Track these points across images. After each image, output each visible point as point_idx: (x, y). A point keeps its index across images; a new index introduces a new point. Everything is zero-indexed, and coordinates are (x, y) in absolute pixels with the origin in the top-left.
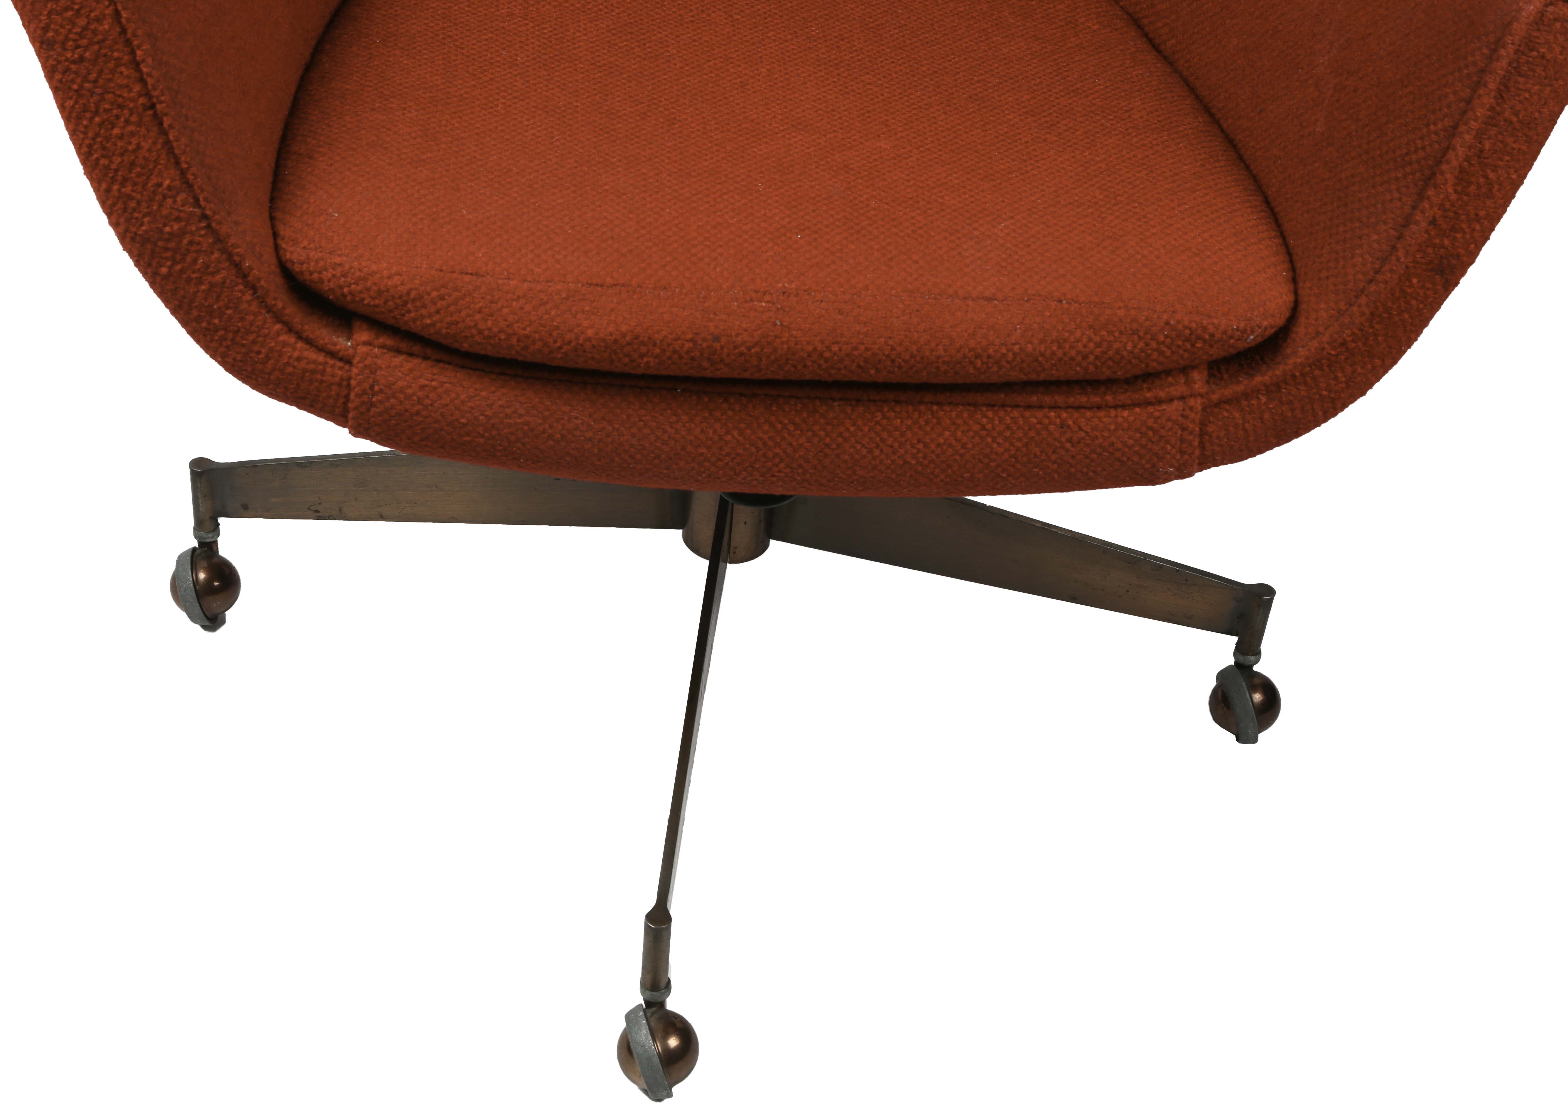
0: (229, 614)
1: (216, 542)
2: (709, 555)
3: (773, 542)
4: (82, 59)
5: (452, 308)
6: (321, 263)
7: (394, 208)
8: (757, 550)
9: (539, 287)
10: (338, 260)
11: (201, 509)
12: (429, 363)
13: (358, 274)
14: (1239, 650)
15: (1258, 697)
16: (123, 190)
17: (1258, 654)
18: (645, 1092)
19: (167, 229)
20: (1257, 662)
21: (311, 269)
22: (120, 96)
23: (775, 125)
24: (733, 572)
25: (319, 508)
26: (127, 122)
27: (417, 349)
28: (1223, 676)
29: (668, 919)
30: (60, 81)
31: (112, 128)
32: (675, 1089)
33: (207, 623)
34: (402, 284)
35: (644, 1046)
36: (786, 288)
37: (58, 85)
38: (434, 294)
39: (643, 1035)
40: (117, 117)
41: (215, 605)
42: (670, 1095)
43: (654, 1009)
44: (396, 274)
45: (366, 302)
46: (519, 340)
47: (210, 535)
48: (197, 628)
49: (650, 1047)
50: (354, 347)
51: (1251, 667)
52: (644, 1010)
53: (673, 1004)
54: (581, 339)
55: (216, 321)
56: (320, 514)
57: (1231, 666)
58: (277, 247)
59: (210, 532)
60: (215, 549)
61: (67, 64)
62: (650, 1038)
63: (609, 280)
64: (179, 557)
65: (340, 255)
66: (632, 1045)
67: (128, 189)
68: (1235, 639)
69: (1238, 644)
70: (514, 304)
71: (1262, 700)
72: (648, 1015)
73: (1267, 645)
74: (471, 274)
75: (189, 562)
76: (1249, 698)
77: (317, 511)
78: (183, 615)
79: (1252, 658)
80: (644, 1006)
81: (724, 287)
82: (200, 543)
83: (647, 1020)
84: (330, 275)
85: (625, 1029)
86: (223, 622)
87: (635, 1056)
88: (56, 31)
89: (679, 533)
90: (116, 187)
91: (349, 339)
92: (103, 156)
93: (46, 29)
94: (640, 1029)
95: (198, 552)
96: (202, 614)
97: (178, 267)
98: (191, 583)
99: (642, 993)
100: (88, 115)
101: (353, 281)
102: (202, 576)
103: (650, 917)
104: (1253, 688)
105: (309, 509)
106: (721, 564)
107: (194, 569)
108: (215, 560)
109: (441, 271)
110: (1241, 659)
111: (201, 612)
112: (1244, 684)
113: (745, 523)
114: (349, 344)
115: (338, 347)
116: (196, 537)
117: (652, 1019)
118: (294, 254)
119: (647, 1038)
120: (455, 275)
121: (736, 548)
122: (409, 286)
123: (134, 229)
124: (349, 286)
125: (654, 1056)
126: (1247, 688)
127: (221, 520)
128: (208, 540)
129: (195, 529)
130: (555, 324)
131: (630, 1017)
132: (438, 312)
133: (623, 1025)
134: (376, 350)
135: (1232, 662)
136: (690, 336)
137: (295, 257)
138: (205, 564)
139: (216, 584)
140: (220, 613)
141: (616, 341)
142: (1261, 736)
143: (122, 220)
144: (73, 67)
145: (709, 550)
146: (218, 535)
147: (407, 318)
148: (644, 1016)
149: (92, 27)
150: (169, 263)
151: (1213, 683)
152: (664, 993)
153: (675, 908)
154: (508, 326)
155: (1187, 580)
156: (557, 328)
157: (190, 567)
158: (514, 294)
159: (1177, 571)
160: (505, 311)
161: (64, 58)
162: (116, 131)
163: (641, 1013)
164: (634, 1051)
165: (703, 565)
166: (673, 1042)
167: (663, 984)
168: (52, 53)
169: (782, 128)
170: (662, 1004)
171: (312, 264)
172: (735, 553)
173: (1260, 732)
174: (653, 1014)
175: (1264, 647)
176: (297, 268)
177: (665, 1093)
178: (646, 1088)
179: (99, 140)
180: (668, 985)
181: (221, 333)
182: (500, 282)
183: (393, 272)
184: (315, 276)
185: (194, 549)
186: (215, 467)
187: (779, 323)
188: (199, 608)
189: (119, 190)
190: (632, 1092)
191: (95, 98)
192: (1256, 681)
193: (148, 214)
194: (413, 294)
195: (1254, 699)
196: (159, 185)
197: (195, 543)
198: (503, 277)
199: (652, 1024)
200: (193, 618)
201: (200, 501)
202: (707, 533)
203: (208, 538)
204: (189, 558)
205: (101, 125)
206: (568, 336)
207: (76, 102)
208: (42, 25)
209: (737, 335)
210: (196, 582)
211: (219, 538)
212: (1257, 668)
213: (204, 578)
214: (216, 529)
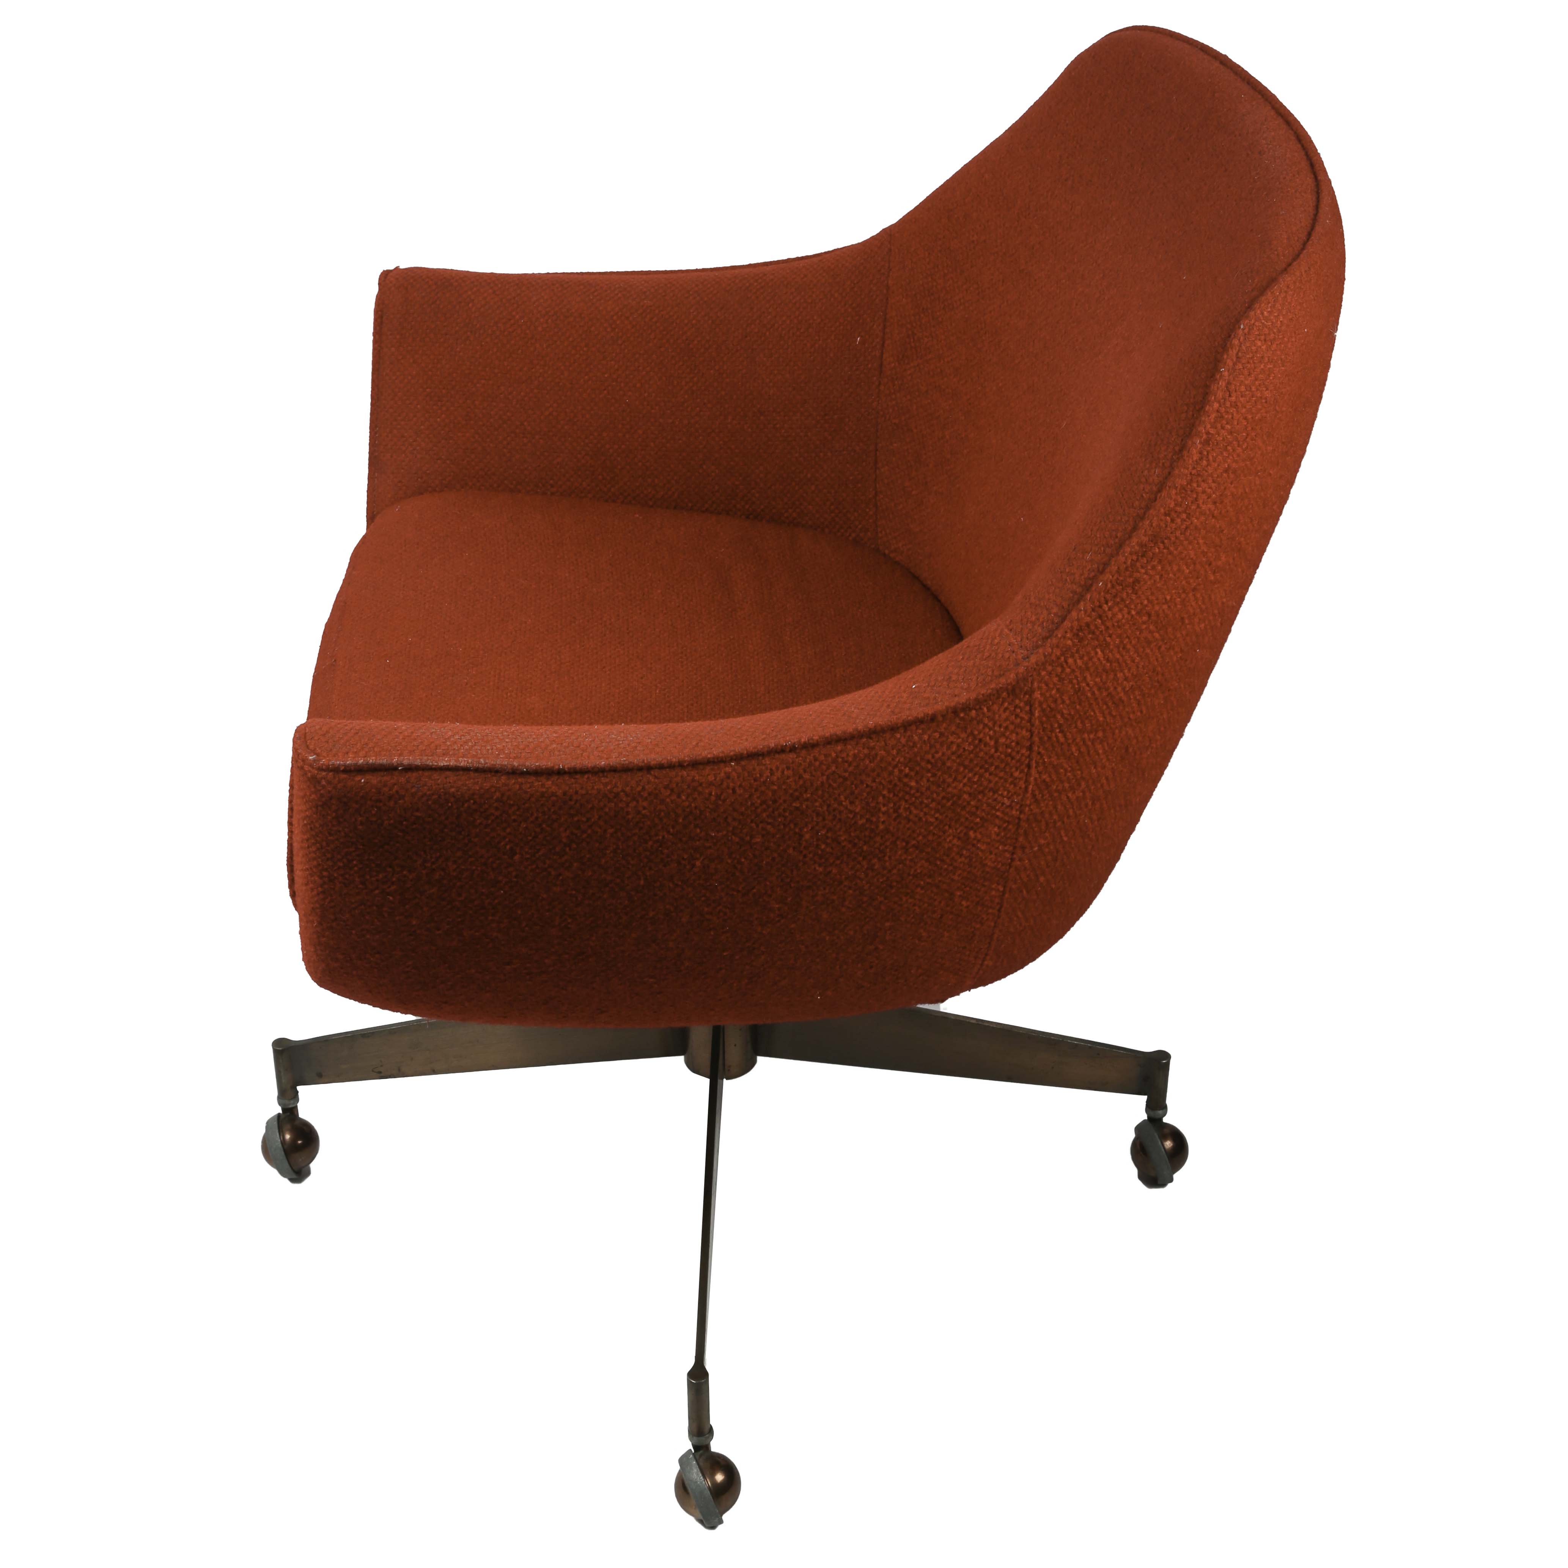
0: (313, 1166)
1: (296, 1107)
2: (709, 1074)
3: (760, 1059)
8: (747, 1066)
11: (283, 1081)
14: (1149, 1107)
15: (1168, 1144)
17: (1164, 1108)
18: (701, 1522)
20: (1165, 1114)
24: (729, 1086)
25: (381, 1069)
28: (1139, 1129)
29: (706, 1375)
32: (725, 1517)
33: (294, 1176)
35: (696, 1482)
39: (695, 1475)
41: (300, 1160)
42: (721, 1522)
43: (701, 1452)
47: (291, 1101)
48: (286, 1181)
49: (701, 1483)
51: (1161, 1119)
52: (693, 1454)
53: (716, 1446)
56: (382, 1075)
57: (1145, 1120)
59: (292, 1099)
60: (296, 1113)
62: (701, 1475)
64: (267, 1123)
66: (686, 1483)
68: (1146, 1097)
69: (1147, 1102)
71: (1173, 1146)
72: (697, 1457)
73: (1171, 1099)
75: (276, 1126)
76: (1161, 1145)
77: (380, 1072)
78: (274, 1172)
79: (1160, 1112)
80: (693, 1451)
82: (283, 1110)
83: (697, 1461)
85: (680, 1471)
86: (308, 1173)
87: (690, 1492)
89: (680, 1060)
94: (691, 1469)
95: (282, 1117)
96: (290, 1169)
98: (278, 1144)
99: (691, 1439)
102: (288, 1137)
103: (691, 1374)
104: (1164, 1138)
105: (373, 1071)
106: (719, 1081)
107: (281, 1131)
108: (297, 1123)
110: (1152, 1113)
111: (289, 1167)
112: (1156, 1134)
113: (735, 1045)
116: (280, 1104)
117: (701, 1460)
119: (698, 1475)
121: (730, 1066)
125: (705, 1489)
126: (1159, 1136)
127: (299, 1088)
128: (290, 1106)
129: (279, 1098)
131: (683, 1461)
133: (677, 1468)
135: (1145, 1117)
138: (288, 1126)
139: (300, 1142)
140: (304, 1167)
142: (1176, 1176)
145: (708, 1070)
146: (298, 1101)
148: (693, 1458)
151: (1132, 1136)
152: (708, 1437)
153: (710, 1365)
155: (1098, 1054)
157: (277, 1131)
159: (1090, 1047)
163: (691, 1457)
164: (688, 1489)
165: (705, 1082)
166: (719, 1477)
167: (707, 1430)
170: (707, 1447)
172: (729, 1070)
173: (1174, 1173)
174: (701, 1456)
175: (1169, 1101)
177: (717, 1520)
178: (701, 1518)
180: (711, 1431)
185: (279, 1114)
186: (293, 1045)
188: (287, 1164)
190: (690, 1522)
192: (1166, 1131)
195: (1165, 1146)
197: (279, 1110)
199: (701, 1464)
200: (283, 1173)
201: (282, 1074)
202: (704, 1056)
203: (290, 1104)
204: (275, 1123)
210: (283, 1142)
211: (298, 1105)
212: (1166, 1120)
213: (290, 1138)
214: (295, 1096)
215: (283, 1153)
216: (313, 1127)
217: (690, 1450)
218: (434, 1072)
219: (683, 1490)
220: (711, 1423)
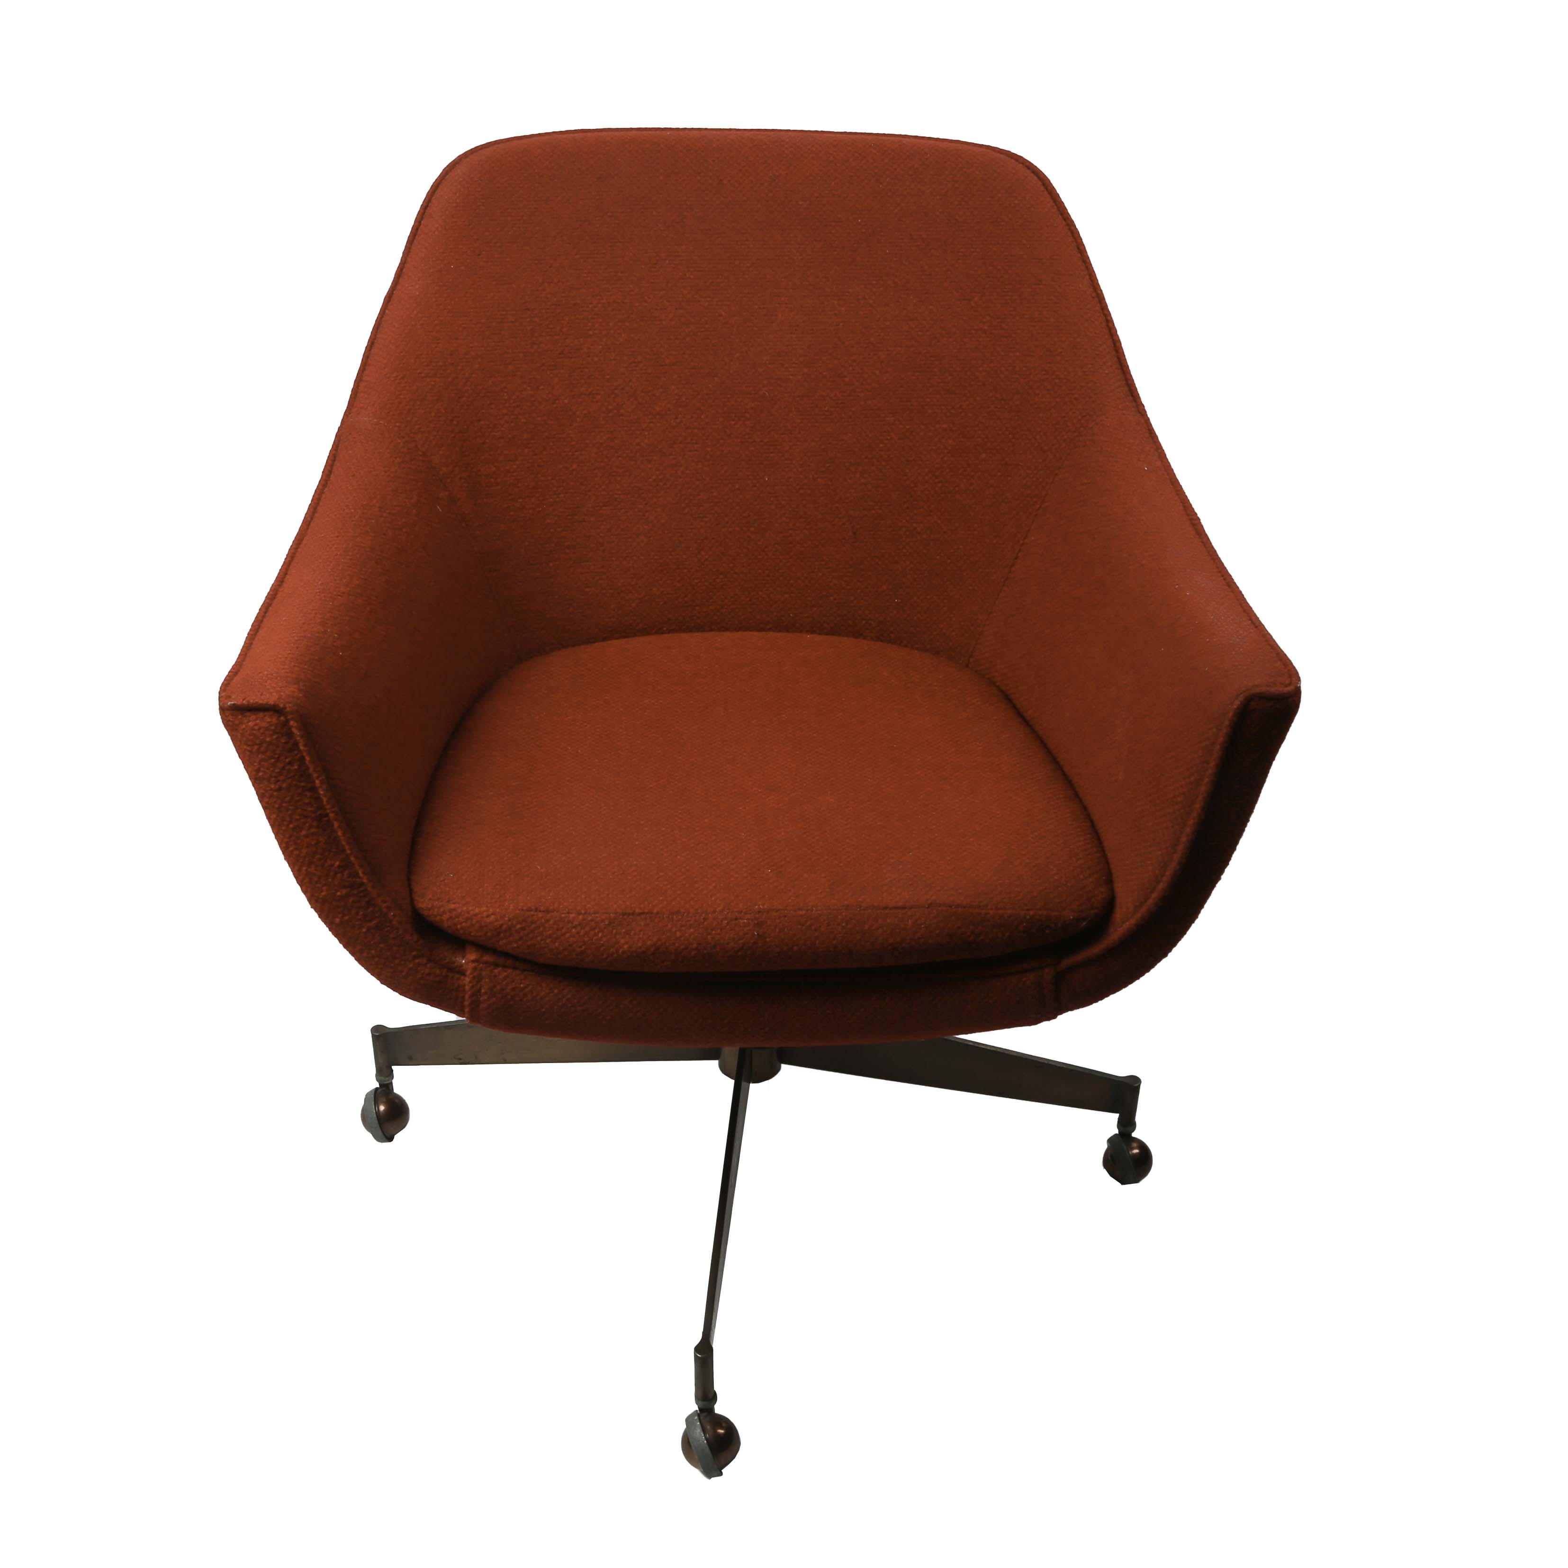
0: (399, 1134)
1: (392, 1083)
2: (736, 1077)
3: (783, 1066)
4: (280, 789)
5: (531, 935)
6: (442, 910)
7: (491, 868)
8: (771, 1072)
9: (590, 918)
10: (452, 906)
11: (381, 1062)
12: (518, 972)
13: (466, 915)
14: (1120, 1124)
16: (309, 870)
17: (1133, 1125)
18: (702, 1472)
19: (339, 894)
20: (1134, 1130)
21: (435, 913)
22: (305, 810)
23: (755, 789)
25: (461, 1057)
26: (310, 827)
27: (509, 962)
28: (1111, 1141)
29: (711, 1350)
30: (268, 803)
31: (301, 831)
33: (385, 1139)
34: (496, 921)
35: (699, 1440)
36: (761, 908)
37: (266, 805)
38: (518, 926)
39: (698, 1433)
40: (304, 823)
41: (392, 1127)
42: (721, 1474)
43: (705, 1414)
44: (492, 914)
45: (472, 934)
46: (577, 955)
47: (387, 1079)
49: (703, 1441)
50: (467, 963)
51: (1130, 1134)
52: (698, 1415)
53: (719, 1409)
54: (620, 952)
55: (373, 952)
56: (462, 1061)
57: (1116, 1134)
58: (412, 900)
59: (387, 1076)
60: (391, 1088)
61: (271, 792)
62: (703, 1435)
63: (637, 911)
64: (366, 1096)
65: (454, 903)
66: (691, 1440)
67: (312, 869)
68: (1117, 1116)
69: (1119, 1119)
70: (574, 930)
72: (702, 1418)
74: (544, 911)
75: (373, 1099)
76: (1128, 1154)
77: (460, 1059)
78: (370, 1135)
79: (1130, 1128)
80: (698, 1412)
81: (717, 910)
82: (380, 1085)
83: (700, 1422)
84: (448, 917)
85: (686, 1429)
86: (393, 1138)
87: (693, 1448)
88: (264, 772)
90: (304, 868)
91: (463, 958)
92: (296, 849)
93: (258, 770)
94: (696, 1429)
95: (379, 1090)
96: (381, 1132)
97: (346, 918)
98: (375, 1114)
99: (697, 1404)
100: (285, 823)
101: (463, 921)
102: (382, 1108)
103: (697, 1349)
105: (455, 1058)
106: (744, 1084)
107: (376, 1103)
108: (391, 1096)
109: (523, 910)
110: (1123, 1129)
111: (380, 1130)
112: (1125, 1145)
114: (464, 961)
115: (456, 964)
116: (377, 1080)
117: (705, 1420)
118: (424, 903)
119: (700, 1435)
120: (532, 913)
121: (756, 1070)
122: (501, 922)
123: (316, 895)
124: (461, 923)
127: (394, 1067)
128: (386, 1083)
129: (377, 1075)
130: (602, 942)
131: (689, 1420)
132: (521, 938)
133: (685, 1426)
134: (481, 965)
135: (1117, 1132)
136: (695, 946)
137: (424, 906)
138: (384, 1099)
139: (392, 1114)
140: (391, 1133)
141: (644, 952)
143: (309, 890)
144: (275, 793)
146: (393, 1078)
147: (501, 943)
148: (698, 1420)
149: (287, 768)
150: (340, 915)
152: (713, 1401)
154: (569, 945)
156: (603, 945)
157: (374, 1103)
158: (572, 923)
160: (568, 935)
161: (269, 789)
162: (304, 833)
163: (696, 1418)
164: (692, 1445)
167: (711, 1395)
168: (261, 785)
169: (760, 791)
170: (712, 1410)
171: (436, 910)
172: (755, 1075)
174: (705, 1417)
176: (425, 913)
177: (718, 1474)
178: (702, 1470)
179: (293, 838)
180: (715, 1396)
181: (376, 959)
182: (563, 915)
183: (490, 913)
184: (438, 918)
185: (377, 1089)
186: (388, 1032)
187: (756, 933)
188: (379, 1128)
189: (306, 870)
190: (696, 1474)
191: (290, 812)
192: (1134, 1143)
193: (325, 885)
194: (504, 927)
196: (332, 865)
197: (377, 1085)
198: (565, 912)
199: (704, 1423)
201: (380, 1056)
202: (733, 1063)
203: (385, 1081)
204: (373, 1096)
205: (294, 829)
206: (612, 950)
207: (278, 816)
208: (255, 768)
209: (728, 943)
210: (378, 1113)
211: (393, 1081)
212: (1134, 1135)
213: (384, 1110)
214: (391, 1074)
215: (377, 1122)
216: (405, 1101)
217: (697, 1410)
218: (505, 1062)
219: (688, 1446)
220: (715, 1389)
